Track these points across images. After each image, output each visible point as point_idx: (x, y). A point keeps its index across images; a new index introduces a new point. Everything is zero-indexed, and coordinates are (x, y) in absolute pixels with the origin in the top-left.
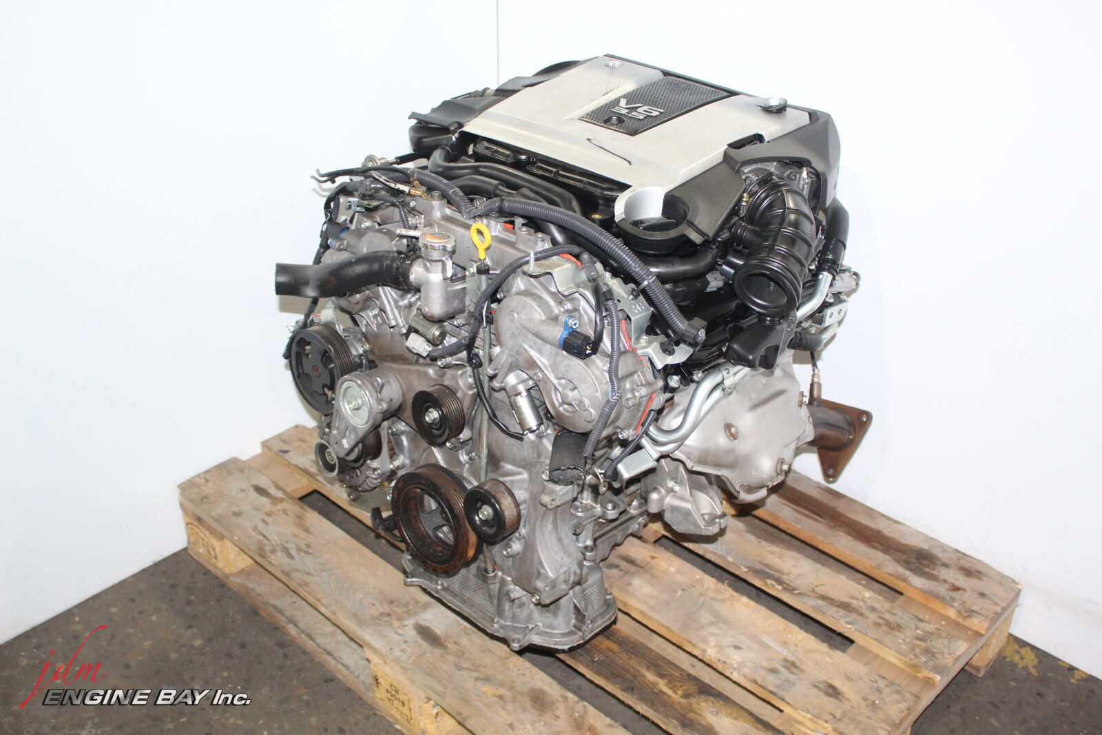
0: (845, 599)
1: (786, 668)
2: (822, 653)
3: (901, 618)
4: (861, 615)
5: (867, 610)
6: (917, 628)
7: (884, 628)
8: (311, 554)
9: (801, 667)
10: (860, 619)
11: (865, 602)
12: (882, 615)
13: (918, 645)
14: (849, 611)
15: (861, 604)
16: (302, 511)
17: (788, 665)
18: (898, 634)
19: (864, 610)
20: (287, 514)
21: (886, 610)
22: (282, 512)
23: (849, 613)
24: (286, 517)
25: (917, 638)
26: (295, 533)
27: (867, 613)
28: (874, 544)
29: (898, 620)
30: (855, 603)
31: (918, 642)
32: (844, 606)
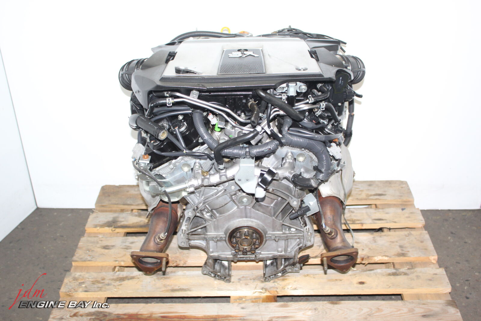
0: (124, 283)
1: (128, 246)
2: (119, 257)
3: (94, 287)
4: (113, 279)
5: (111, 283)
6: (86, 287)
7: (100, 280)
9: (123, 250)
10: (112, 278)
11: (114, 286)
12: (103, 284)
13: (82, 280)
14: (118, 278)
15: (115, 284)
17: (129, 248)
18: (92, 280)
19: (112, 282)
21: (103, 287)
23: (118, 277)
25: (83, 283)
27: (110, 282)
29: (95, 286)
30: (118, 283)
31: (82, 281)
32: (123, 279)
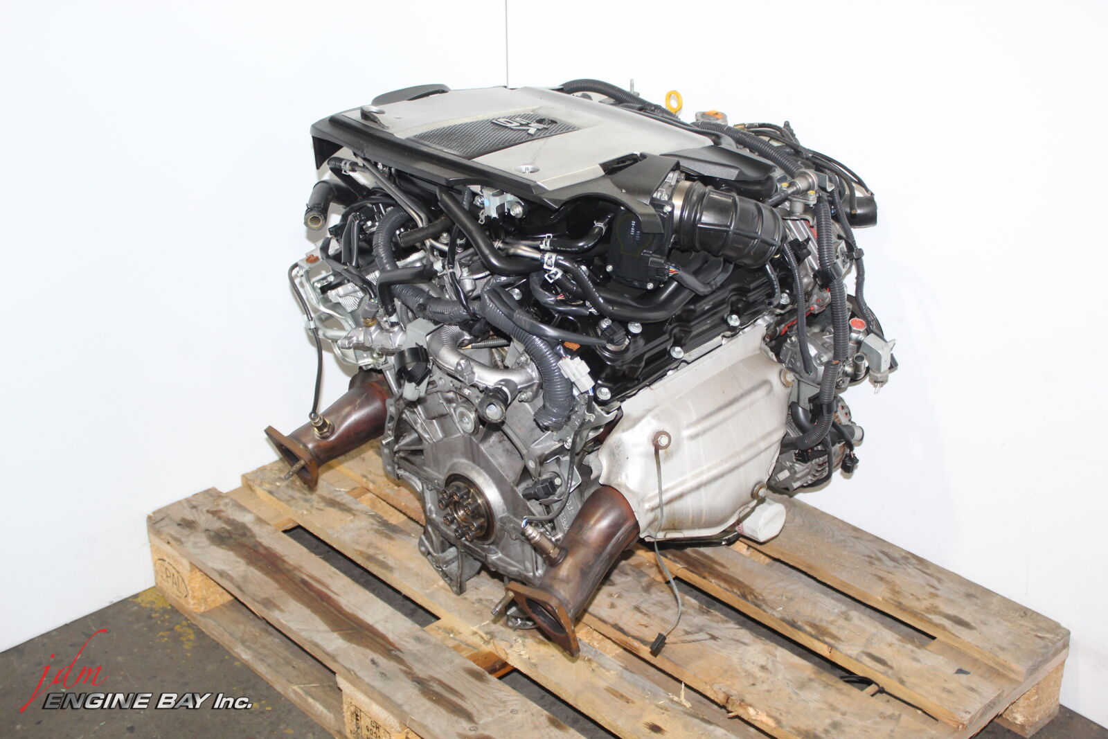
8: (864, 556)
16: (896, 599)
20: (912, 595)
22: (920, 597)
24: (912, 592)
26: (891, 575)
28: (263, 552)
